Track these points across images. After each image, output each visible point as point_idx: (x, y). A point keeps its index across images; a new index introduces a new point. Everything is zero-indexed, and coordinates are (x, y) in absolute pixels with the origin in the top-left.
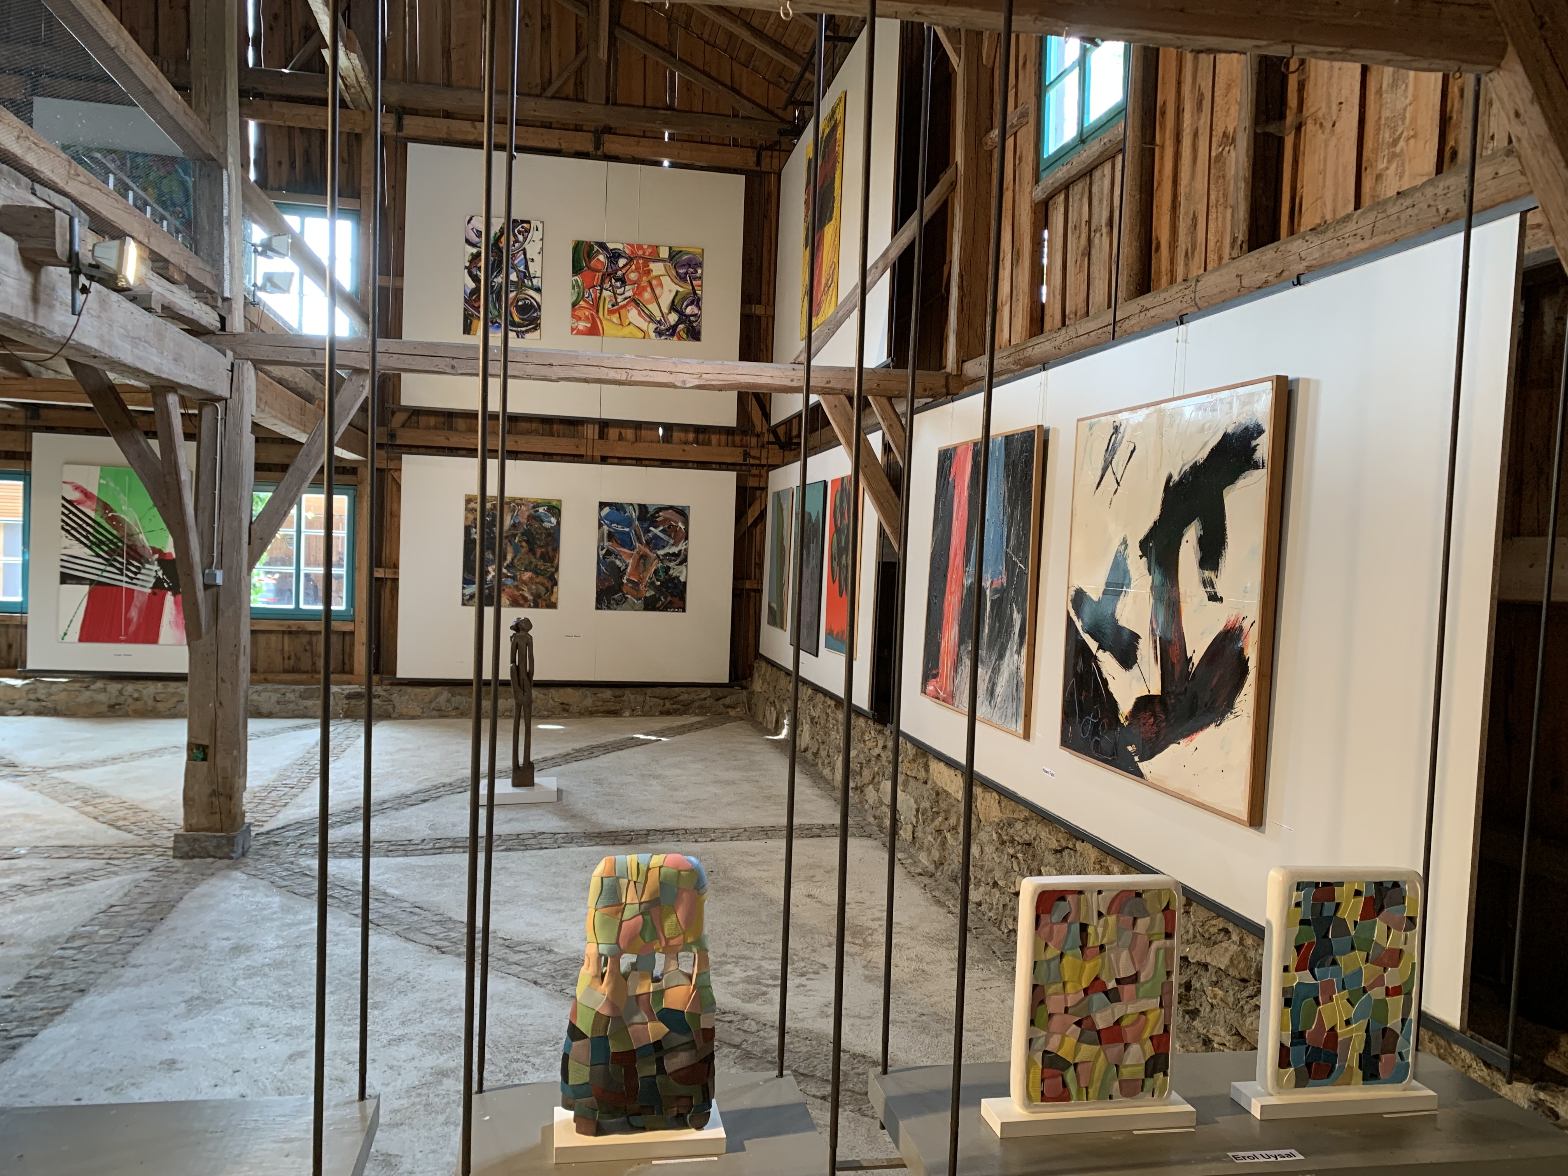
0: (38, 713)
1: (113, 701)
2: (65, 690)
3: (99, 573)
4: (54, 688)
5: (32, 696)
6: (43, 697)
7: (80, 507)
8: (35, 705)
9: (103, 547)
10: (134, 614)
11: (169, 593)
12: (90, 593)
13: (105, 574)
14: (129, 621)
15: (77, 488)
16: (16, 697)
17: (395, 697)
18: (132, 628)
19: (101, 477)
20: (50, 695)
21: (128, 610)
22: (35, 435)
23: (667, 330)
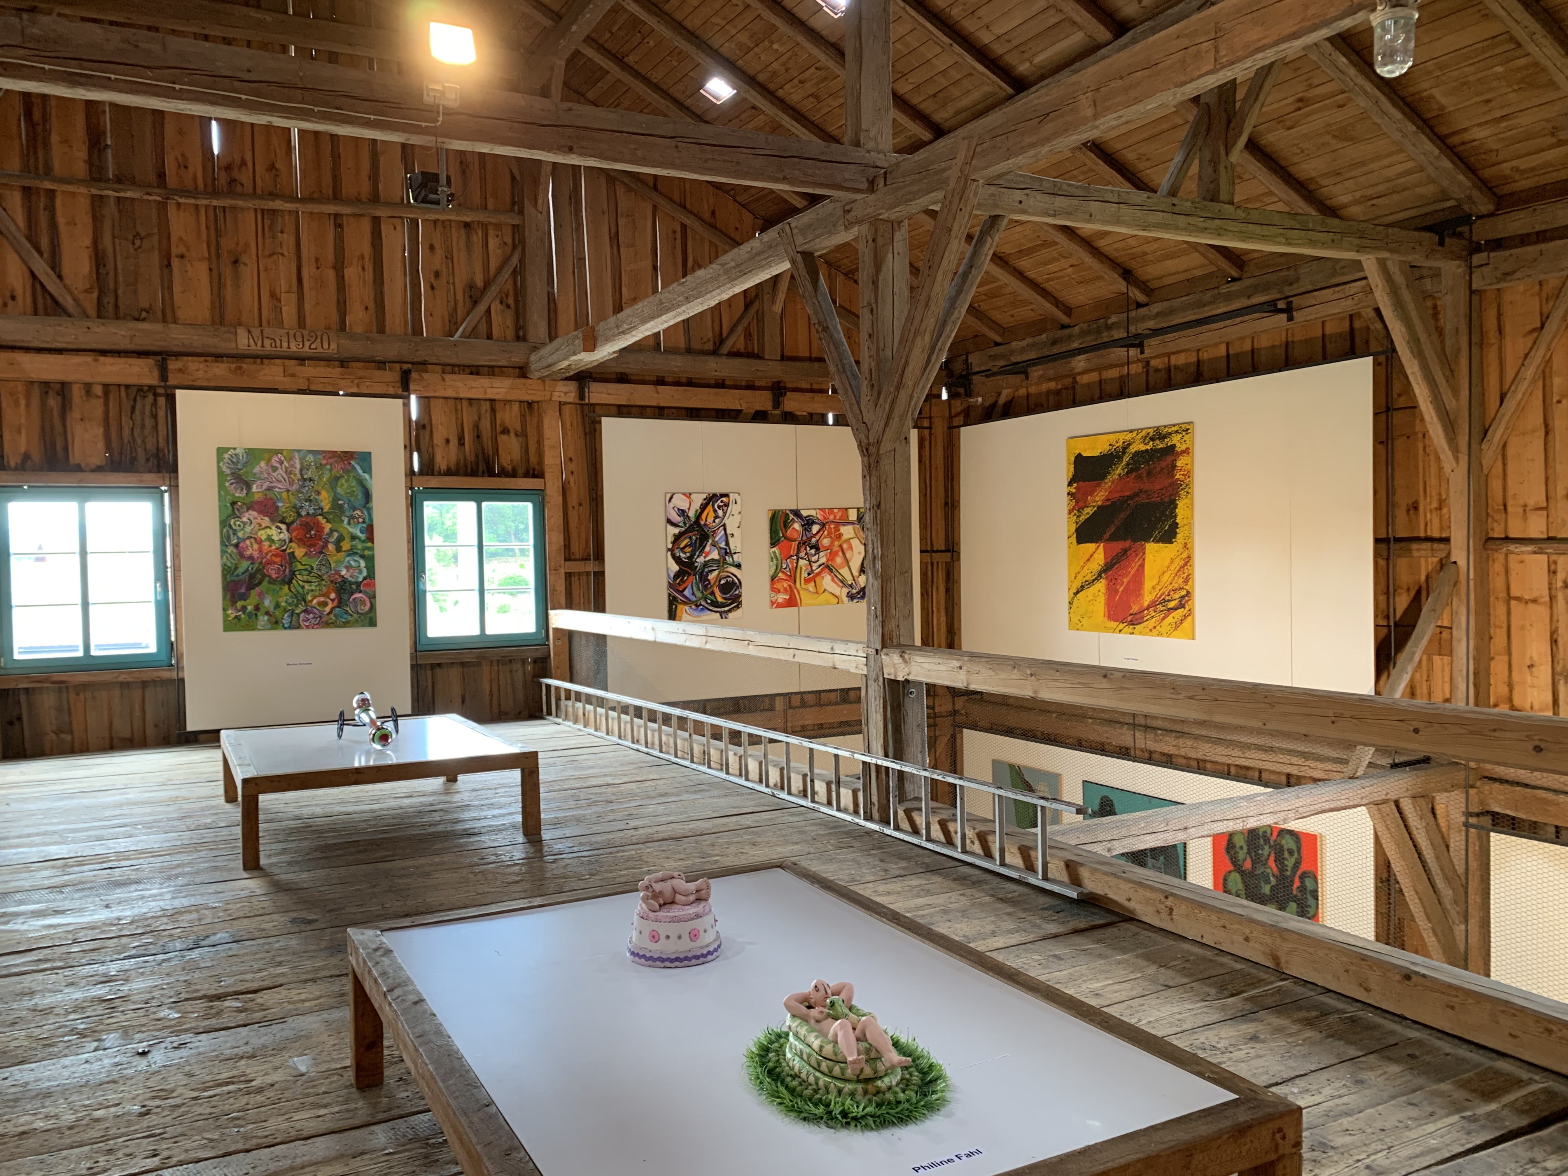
23: (858, 593)
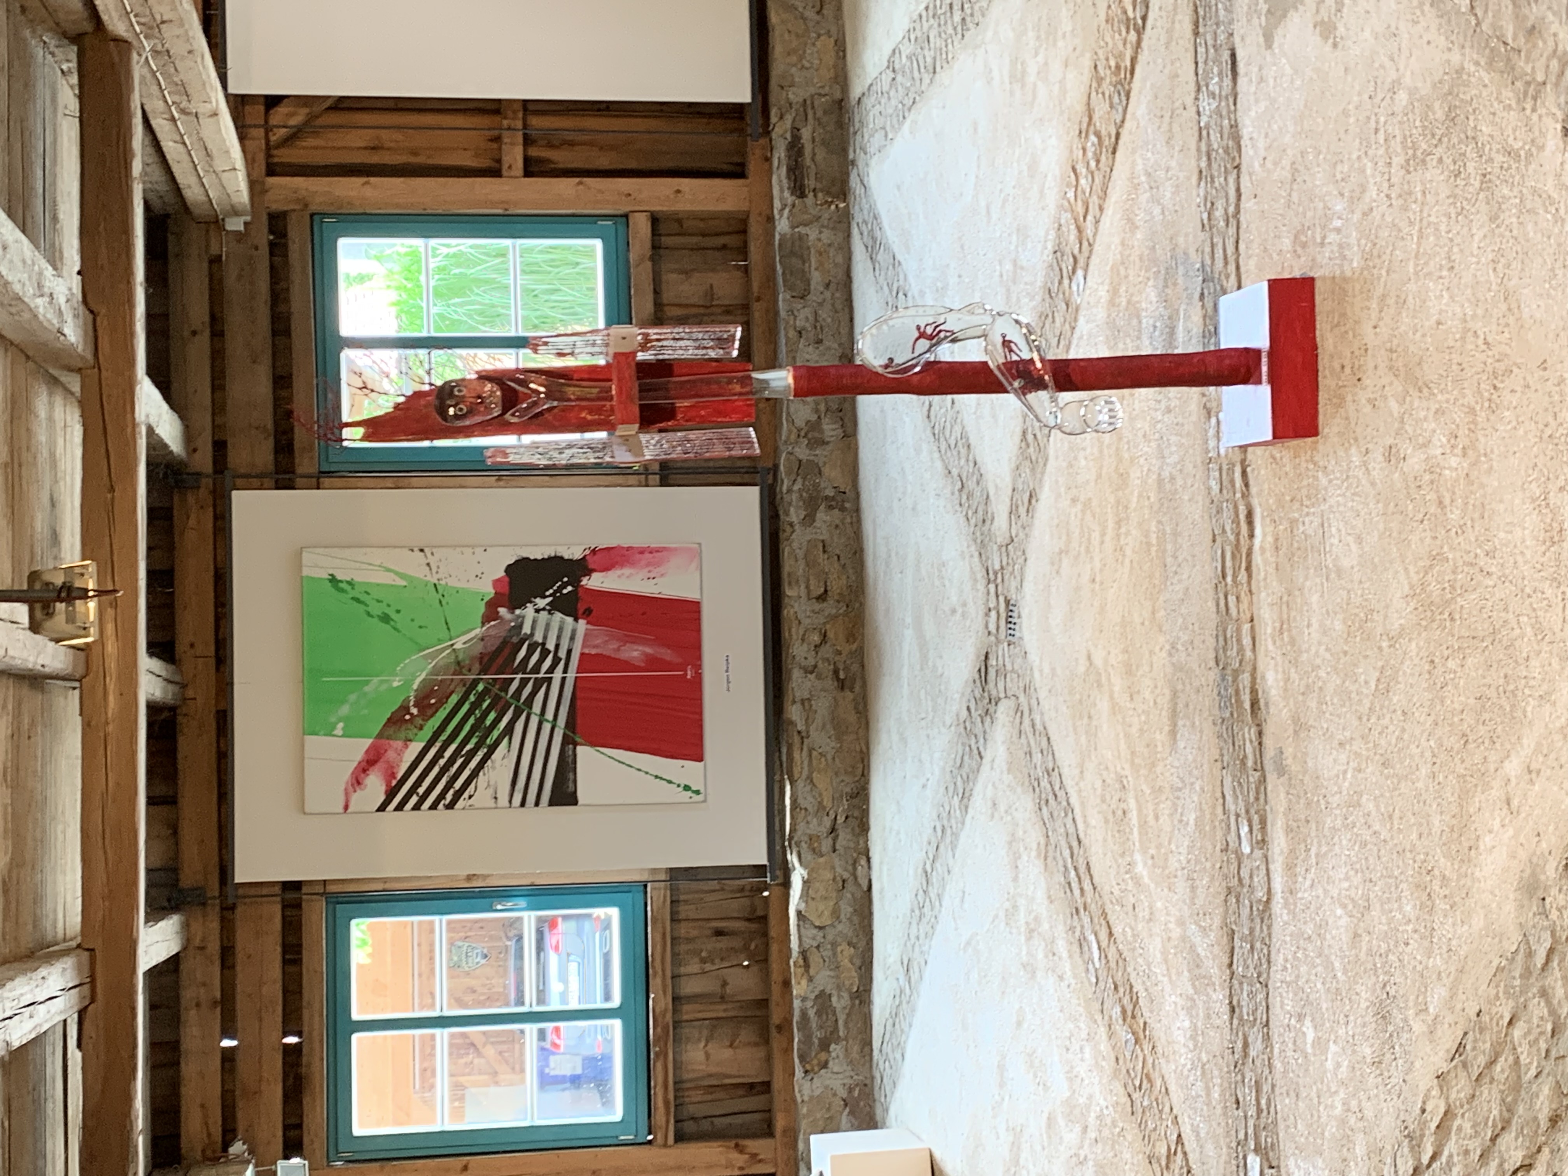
0: (863, 827)
1: (830, 683)
2: (810, 779)
3: (547, 727)
4: (808, 801)
5: (826, 845)
6: (827, 822)
7: (399, 776)
8: (844, 838)
9: (488, 722)
10: (634, 653)
11: (585, 581)
12: (593, 743)
13: (549, 715)
14: (653, 663)
15: (357, 781)
16: (829, 875)
17: (795, 95)
18: (667, 654)
19: (330, 734)
20: (821, 806)
21: (626, 665)
22: (240, 877)
